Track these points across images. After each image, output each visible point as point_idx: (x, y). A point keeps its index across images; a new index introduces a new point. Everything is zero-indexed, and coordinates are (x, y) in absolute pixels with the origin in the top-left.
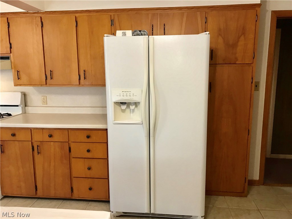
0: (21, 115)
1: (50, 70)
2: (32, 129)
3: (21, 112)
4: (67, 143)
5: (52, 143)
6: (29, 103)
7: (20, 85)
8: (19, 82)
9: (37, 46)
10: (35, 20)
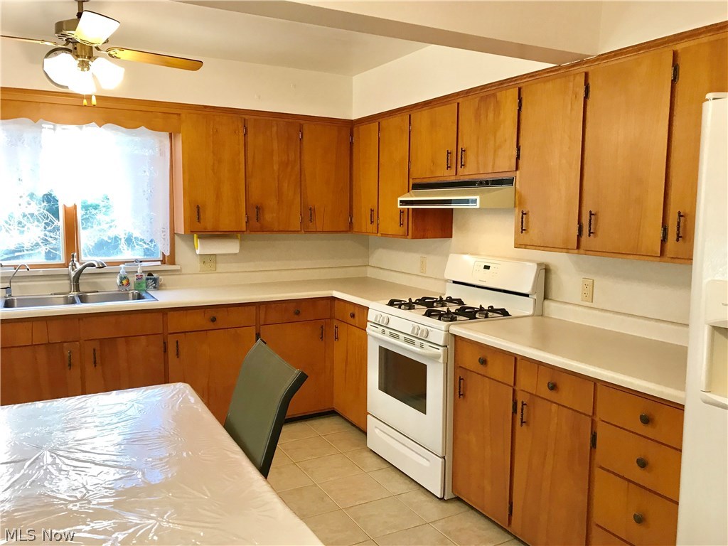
0: (530, 318)
1: (591, 212)
2: (518, 358)
3: (530, 312)
4: (589, 420)
5: (554, 407)
6: (554, 293)
7: (526, 246)
8: (525, 238)
9: (569, 148)
10: (571, 84)
